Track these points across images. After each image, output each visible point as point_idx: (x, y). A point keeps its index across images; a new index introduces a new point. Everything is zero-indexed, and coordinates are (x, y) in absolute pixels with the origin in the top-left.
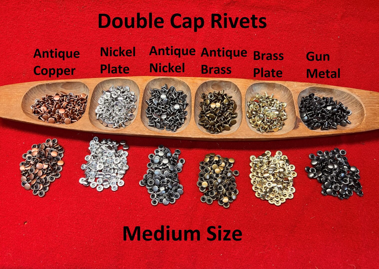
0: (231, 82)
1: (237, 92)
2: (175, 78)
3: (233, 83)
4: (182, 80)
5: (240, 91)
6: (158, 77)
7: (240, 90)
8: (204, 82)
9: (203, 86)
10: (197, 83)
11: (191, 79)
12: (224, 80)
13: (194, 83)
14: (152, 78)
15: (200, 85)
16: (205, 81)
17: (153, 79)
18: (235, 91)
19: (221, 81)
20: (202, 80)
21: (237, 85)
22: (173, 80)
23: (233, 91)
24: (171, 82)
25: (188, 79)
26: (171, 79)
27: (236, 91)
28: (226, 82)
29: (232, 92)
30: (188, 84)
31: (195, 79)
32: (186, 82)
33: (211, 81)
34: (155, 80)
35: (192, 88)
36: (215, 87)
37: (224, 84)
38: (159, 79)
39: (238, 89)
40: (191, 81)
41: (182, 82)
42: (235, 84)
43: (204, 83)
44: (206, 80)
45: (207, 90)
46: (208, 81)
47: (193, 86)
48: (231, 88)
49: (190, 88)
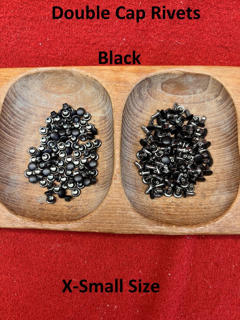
0: (209, 76)
1: (222, 101)
2: (74, 69)
3: (213, 79)
4: (90, 75)
5: (232, 100)
6: (34, 70)
7: (233, 98)
8: (144, 77)
9: (140, 88)
10: (126, 82)
11: (113, 70)
12: (191, 72)
13: (119, 81)
14: (21, 73)
15: (134, 86)
16: (147, 76)
17: (22, 75)
18: (217, 96)
19: (185, 74)
20: (138, 72)
21: (224, 84)
22: (71, 74)
23: (212, 96)
24: (67, 78)
25: (106, 72)
26: (64, 72)
27: (219, 98)
28: (197, 75)
29: (209, 100)
30: (104, 86)
31: (122, 70)
32: (100, 80)
33: (160, 75)
34: (27, 76)
35: (114, 95)
36: (168, 87)
37: (191, 79)
38: (37, 73)
39: (227, 95)
40: (113, 76)
41: (92, 78)
42: (218, 82)
43: (144, 80)
44: (149, 72)
45: (151, 95)
46: (152, 74)
47: (117, 90)
48: (207, 91)
49: (111, 96)
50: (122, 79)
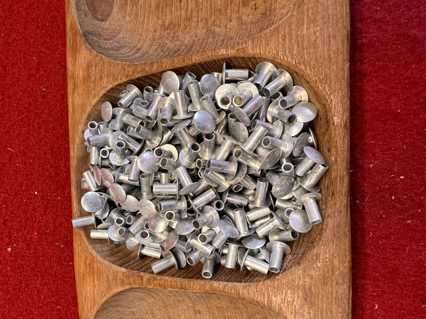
9: (100, 47)
14: (81, 240)
15: (95, 52)
50: (85, 73)
